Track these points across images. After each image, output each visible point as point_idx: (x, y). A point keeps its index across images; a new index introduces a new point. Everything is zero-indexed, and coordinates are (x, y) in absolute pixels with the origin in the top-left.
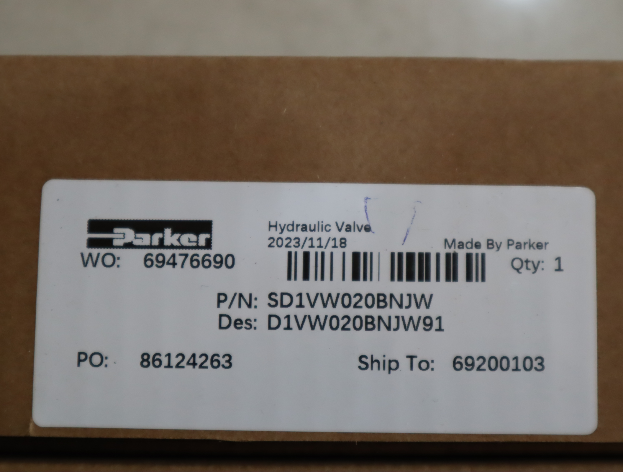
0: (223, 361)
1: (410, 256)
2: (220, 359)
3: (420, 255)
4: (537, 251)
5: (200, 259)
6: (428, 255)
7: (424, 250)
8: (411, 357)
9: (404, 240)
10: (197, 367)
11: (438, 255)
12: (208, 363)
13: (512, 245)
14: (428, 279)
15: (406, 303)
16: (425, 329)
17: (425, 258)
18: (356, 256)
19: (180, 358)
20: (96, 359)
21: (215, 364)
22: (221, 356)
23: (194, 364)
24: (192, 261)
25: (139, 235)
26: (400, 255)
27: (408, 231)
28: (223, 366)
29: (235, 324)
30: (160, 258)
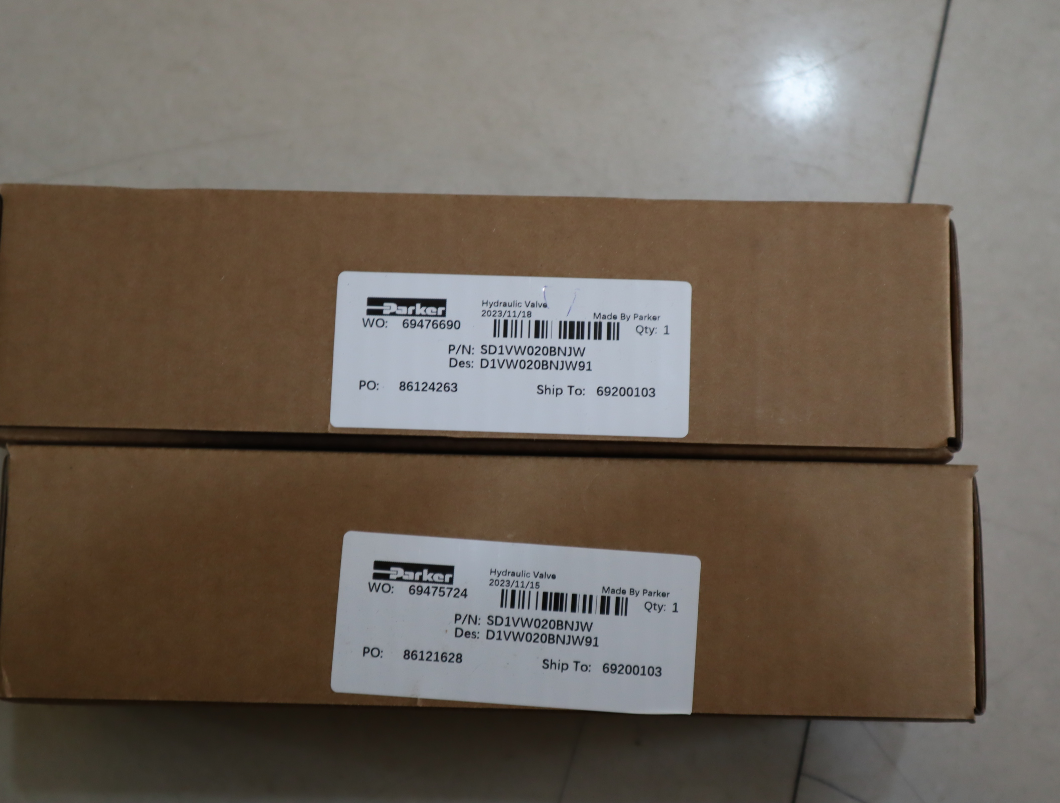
0: (452, 387)
1: (572, 323)
2: (450, 386)
3: (578, 323)
4: (653, 321)
5: (438, 323)
6: (583, 323)
7: (581, 320)
8: (571, 387)
9: (568, 313)
10: (435, 390)
11: (589, 323)
12: (442, 388)
13: (637, 317)
14: (583, 338)
15: (568, 352)
16: (580, 369)
17: (581, 325)
18: (537, 323)
19: (425, 385)
20: (371, 385)
21: (447, 389)
22: (451, 384)
23: (433, 389)
24: (433, 325)
25: (400, 308)
26: (565, 323)
27: (571, 308)
28: (452, 390)
29: (460, 364)
30: (413, 322)
